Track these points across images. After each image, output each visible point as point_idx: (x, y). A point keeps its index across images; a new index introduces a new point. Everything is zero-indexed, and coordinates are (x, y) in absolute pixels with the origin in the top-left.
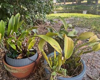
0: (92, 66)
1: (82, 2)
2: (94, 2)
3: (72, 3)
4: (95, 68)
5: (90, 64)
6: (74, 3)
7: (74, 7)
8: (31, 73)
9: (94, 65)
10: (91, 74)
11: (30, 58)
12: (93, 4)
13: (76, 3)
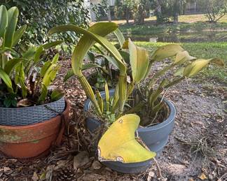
0: (184, 123)
1: (145, 20)
2: (170, 19)
3: (125, 21)
4: (191, 126)
5: (180, 120)
6: (130, 21)
7: (130, 29)
8: (51, 146)
9: (187, 122)
10: (185, 138)
11: (48, 105)
12: (169, 22)
13: (133, 21)
